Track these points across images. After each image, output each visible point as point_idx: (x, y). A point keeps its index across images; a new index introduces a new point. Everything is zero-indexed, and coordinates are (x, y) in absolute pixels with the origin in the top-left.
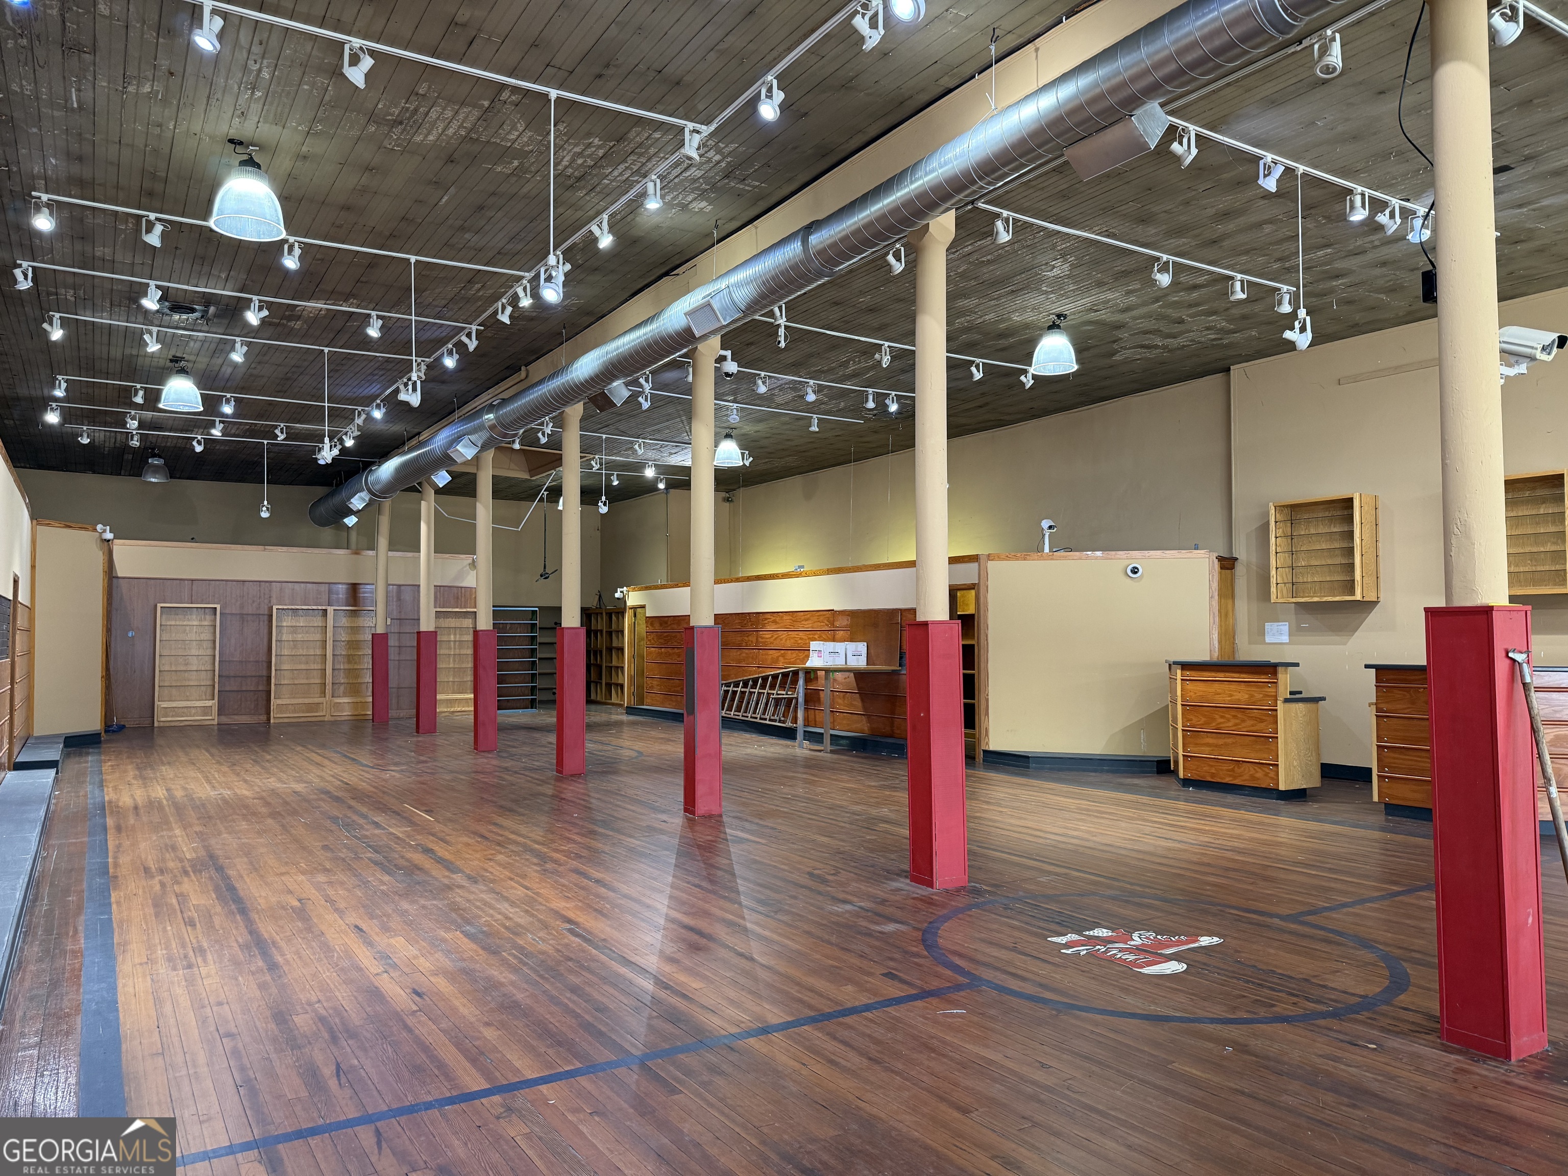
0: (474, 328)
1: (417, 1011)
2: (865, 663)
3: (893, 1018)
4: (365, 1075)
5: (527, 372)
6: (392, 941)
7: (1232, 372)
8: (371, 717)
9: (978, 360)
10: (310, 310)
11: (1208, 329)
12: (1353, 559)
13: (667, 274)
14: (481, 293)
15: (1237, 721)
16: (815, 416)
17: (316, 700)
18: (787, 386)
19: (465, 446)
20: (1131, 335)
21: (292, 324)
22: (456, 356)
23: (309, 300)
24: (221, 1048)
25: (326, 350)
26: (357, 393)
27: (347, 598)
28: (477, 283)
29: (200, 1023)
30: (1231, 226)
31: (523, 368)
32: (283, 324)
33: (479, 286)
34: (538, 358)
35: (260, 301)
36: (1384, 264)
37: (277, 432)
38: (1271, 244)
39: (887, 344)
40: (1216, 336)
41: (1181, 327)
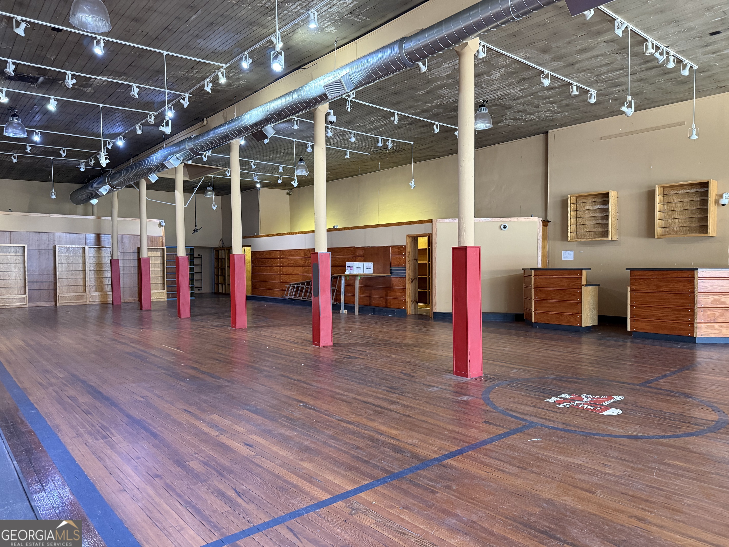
0: (187, 95)
1: (255, 455)
2: (372, 272)
3: (507, 444)
4: (255, 495)
5: (207, 121)
6: (211, 416)
7: (549, 133)
8: (111, 302)
9: (437, 123)
10: (98, 81)
11: (548, 111)
12: (608, 221)
13: (299, 68)
14: (196, 76)
15: (561, 295)
16: (348, 150)
17: (82, 294)
18: (340, 134)
19: (174, 160)
20: (512, 113)
21: (85, 89)
22: (174, 111)
23: (99, 75)
24: (158, 484)
25: (101, 105)
26: (110, 132)
27: (95, 241)
28: (196, 69)
29: (135, 470)
30: (584, 56)
31: (205, 119)
32: (80, 89)
33: (197, 71)
34: (214, 114)
35: (72, 75)
36: (641, 80)
37: (61, 152)
38: (597, 67)
39: (397, 112)
40: (550, 115)
41: (536, 109)
